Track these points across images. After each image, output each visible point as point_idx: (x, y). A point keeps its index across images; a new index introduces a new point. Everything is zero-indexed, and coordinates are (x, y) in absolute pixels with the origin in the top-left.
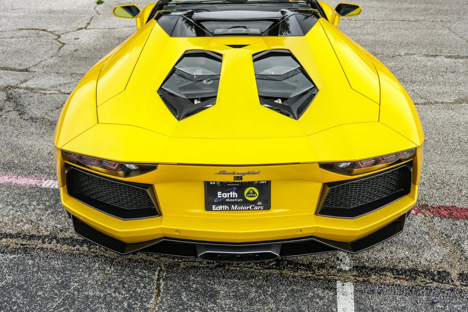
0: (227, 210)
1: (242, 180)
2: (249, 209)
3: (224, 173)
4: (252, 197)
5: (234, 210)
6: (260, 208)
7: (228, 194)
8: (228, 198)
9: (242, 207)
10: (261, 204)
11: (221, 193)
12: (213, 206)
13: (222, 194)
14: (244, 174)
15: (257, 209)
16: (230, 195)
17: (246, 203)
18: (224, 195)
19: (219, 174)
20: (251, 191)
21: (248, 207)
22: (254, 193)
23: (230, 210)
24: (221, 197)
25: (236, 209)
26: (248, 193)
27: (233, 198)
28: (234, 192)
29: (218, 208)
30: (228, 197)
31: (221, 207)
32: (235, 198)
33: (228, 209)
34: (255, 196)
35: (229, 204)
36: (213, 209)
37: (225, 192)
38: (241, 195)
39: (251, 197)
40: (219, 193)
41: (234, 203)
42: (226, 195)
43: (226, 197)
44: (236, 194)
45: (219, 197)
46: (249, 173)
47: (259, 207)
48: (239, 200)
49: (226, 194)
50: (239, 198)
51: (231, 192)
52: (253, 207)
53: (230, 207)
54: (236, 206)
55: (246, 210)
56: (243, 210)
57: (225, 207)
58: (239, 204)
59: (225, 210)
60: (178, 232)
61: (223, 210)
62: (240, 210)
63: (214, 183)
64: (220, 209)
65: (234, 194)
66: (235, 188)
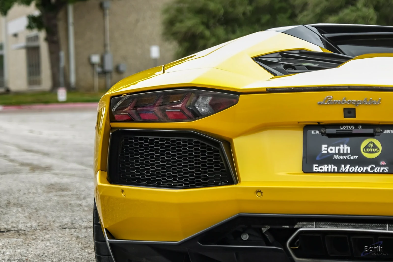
0: (334, 172)
1: (355, 117)
2: (367, 172)
3: (329, 102)
4: (372, 152)
5: (345, 173)
6: (384, 170)
7: (337, 148)
8: (336, 154)
9: (357, 167)
10: (384, 163)
11: (326, 146)
12: (315, 166)
13: (328, 147)
14: (357, 103)
15: (378, 171)
16: (339, 150)
17: (363, 162)
18: (331, 150)
19: (322, 104)
20: (371, 145)
21: (365, 168)
22: (375, 147)
23: (338, 172)
24: (326, 152)
25: (347, 171)
26: (366, 147)
27: (344, 154)
28: (345, 146)
29: (321, 169)
30: (337, 152)
31: (325, 168)
32: (347, 154)
33: (336, 171)
34: (376, 152)
35: (338, 163)
36: (314, 170)
37: (332, 146)
38: (356, 150)
39: (370, 152)
40: (324, 147)
41: (345, 162)
42: (333, 150)
43: (333, 152)
44: (349, 148)
45: (324, 152)
46: (364, 103)
47: (382, 168)
48: (352, 158)
49: (333, 148)
50: (352, 154)
51: (342, 146)
52: (372, 168)
53: (339, 168)
54: (348, 166)
55: (362, 173)
56: (357, 173)
57: (332, 167)
58: (353, 163)
59: (331, 172)
60: (259, 194)
61: (328, 172)
62: (354, 173)
63: (317, 132)
64: (323, 170)
65: (345, 148)
66: (347, 139)
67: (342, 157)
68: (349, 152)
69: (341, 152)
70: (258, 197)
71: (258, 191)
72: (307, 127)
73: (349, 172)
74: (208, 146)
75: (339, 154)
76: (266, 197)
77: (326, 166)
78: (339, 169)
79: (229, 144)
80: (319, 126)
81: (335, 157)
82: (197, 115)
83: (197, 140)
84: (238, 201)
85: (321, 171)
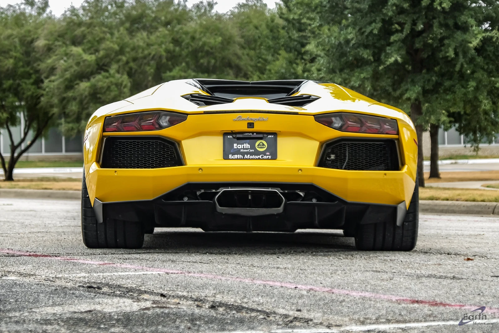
0: (241, 159)
1: (253, 128)
2: (259, 159)
3: (239, 119)
4: (262, 148)
5: (247, 159)
6: (268, 157)
7: (243, 145)
8: (242, 149)
9: (254, 156)
10: (269, 154)
11: (236, 144)
12: (230, 155)
14: (255, 120)
15: (265, 158)
16: (244, 146)
17: (257, 153)
19: (236, 120)
20: (261, 144)
21: (258, 157)
22: (263, 145)
23: (243, 159)
24: (236, 148)
26: (259, 145)
27: (246, 149)
28: (247, 144)
29: (234, 157)
30: (242, 148)
31: (236, 156)
32: (248, 149)
33: (242, 158)
34: (264, 148)
35: (243, 154)
36: (230, 158)
38: (253, 147)
40: (235, 145)
41: (247, 153)
42: (240, 146)
43: (240, 148)
44: (249, 146)
45: (235, 148)
46: (259, 120)
48: (251, 151)
49: (240, 145)
51: (245, 144)
52: (262, 157)
54: (249, 155)
55: (257, 159)
56: (254, 159)
57: (240, 156)
58: (251, 154)
59: (239, 159)
60: (200, 170)
61: (238, 159)
62: (252, 159)
63: (231, 137)
64: (235, 158)
65: (247, 146)
66: (248, 141)
67: (245, 151)
68: (249, 147)
69: (245, 147)
70: (200, 172)
71: (200, 169)
72: (225, 134)
73: (249, 159)
74: (167, 145)
75: (244, 149)
76: (204, 172)
77: (236, 155)
78: (243, 157)
79: (179, 143)
80: (232, 133)
81: (242, 150)
82: (161, 127)
83: (160, 141)
84: (188, 175)
85: (234, 158)
